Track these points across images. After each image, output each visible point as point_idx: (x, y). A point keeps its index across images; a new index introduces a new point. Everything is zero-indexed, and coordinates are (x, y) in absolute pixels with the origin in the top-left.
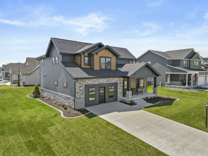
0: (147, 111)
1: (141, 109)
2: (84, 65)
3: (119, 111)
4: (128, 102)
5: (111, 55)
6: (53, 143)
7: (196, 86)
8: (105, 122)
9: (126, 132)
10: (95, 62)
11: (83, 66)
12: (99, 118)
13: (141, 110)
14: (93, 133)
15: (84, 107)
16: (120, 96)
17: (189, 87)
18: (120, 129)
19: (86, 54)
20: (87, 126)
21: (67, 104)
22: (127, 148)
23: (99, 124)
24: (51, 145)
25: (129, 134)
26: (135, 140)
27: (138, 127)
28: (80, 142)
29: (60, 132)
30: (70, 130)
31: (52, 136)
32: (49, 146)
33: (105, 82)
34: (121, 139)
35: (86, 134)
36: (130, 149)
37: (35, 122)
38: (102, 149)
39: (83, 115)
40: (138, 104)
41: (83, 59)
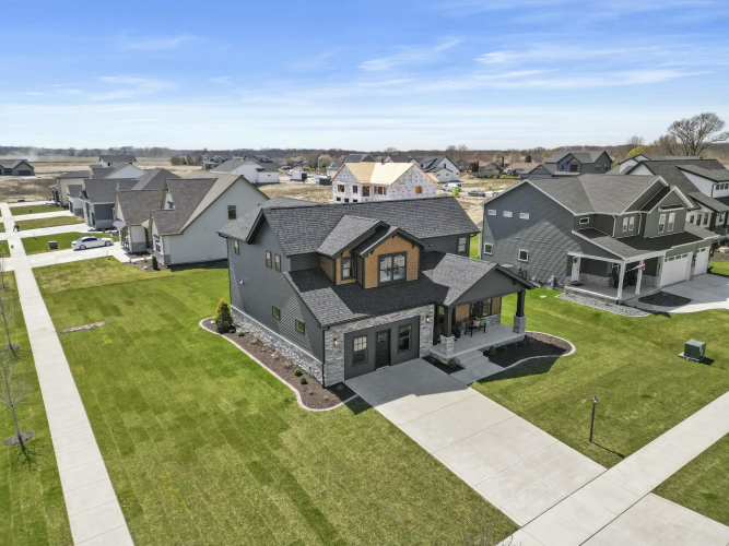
0: (481, 392)
1: (469, 385)
2: (343, 279)
3: (418, 394)
4: (444, 362)
5: (406, 246)
6: (296, 468)
7: (651, 292)
8: (387, 425)
9: (425, 452)
10: (366, 272)
11: (339, 282)
12: (376, 412)
13: (470, 388)
14: (363, 450)
15: (342, 379)
16: (426, 345)
17: (629, 296)
18: (415, 443)
19: (346, 254)
20: (352, 435)
21: (305, 369)
22: (421, 484)
23: (376, 428)
24: (294, 474)
25: (429, 455)
26: (438, 469)
27: (450, 440)
28: (341, 469)
29: (302, 445)
30: (320, 443)
31: (291, 455)
32: (289, 475)
33: (391, 321)
34: (414, 465)
35: (350, 454)
36: (426, 488)
37: (250, 417)
38: (379, 486)
39: (342, 404)
40: (467, 368)
41: (338, 266)
